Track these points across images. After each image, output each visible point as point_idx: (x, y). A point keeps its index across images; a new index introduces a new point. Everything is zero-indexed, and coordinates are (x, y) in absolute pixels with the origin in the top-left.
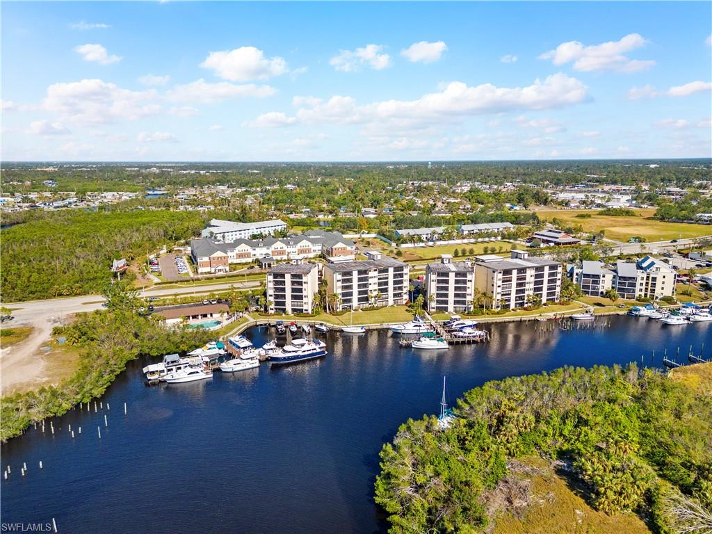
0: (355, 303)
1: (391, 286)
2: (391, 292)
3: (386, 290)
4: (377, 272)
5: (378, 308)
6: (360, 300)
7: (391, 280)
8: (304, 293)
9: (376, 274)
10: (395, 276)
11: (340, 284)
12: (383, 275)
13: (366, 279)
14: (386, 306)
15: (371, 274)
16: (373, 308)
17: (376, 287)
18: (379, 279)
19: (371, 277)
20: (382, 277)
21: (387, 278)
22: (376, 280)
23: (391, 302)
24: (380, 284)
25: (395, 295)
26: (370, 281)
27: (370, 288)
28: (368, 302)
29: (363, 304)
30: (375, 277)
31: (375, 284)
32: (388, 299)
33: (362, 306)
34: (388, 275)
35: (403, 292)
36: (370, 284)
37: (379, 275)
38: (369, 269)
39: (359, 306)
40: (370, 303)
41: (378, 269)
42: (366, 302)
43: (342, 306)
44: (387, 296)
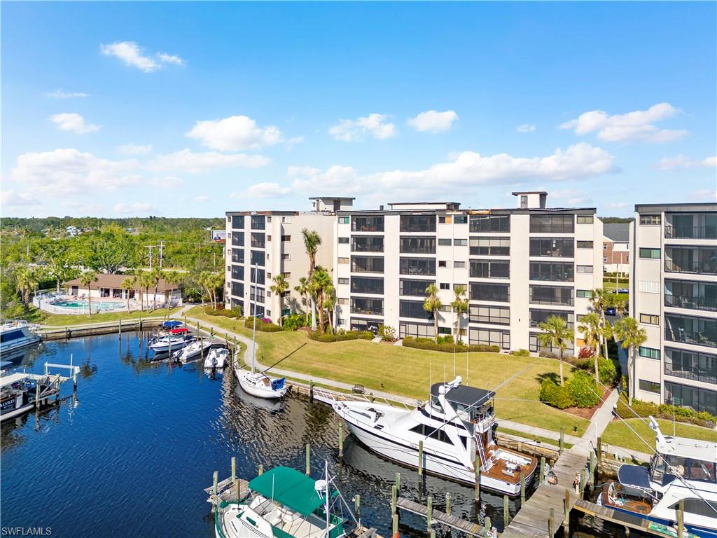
0: (391, 316)
1: (519, 282)
2: (520, 302)
3: (501, 293)
4: (467, 226)
6: (407, 309)
7: (520, 260)
8: (268, 267)
9: (463, 231)
10: (537, 247)
11: (346, 251)
12: (490, 239)
13: (429, 244)
14: (496, 350)
15: (444, 230)
17: (463, 276)
18: (474, 250)
19: (446, 242)
20: (484, 243)
21: (506, 251)
22: (463, 254)
23: (520, 335)
24: (477, 268)
25: (538, 317)
26: (441, 253)
27: (441, 275)
28: (431, 322)
29: (418, 324)
30: (458, 242)
31: (458, 264)
32: (508, 324)
33: (412, 329)
34: (508, 238)
35: (572, 312)
36: (443, 264)
37: (471, 238)
38: (436, 213)
39: (403, 328)
40: (441, 324)
41: (468, 216)
42: (426, 321)
43: (352, 318)
44: (504, 313)
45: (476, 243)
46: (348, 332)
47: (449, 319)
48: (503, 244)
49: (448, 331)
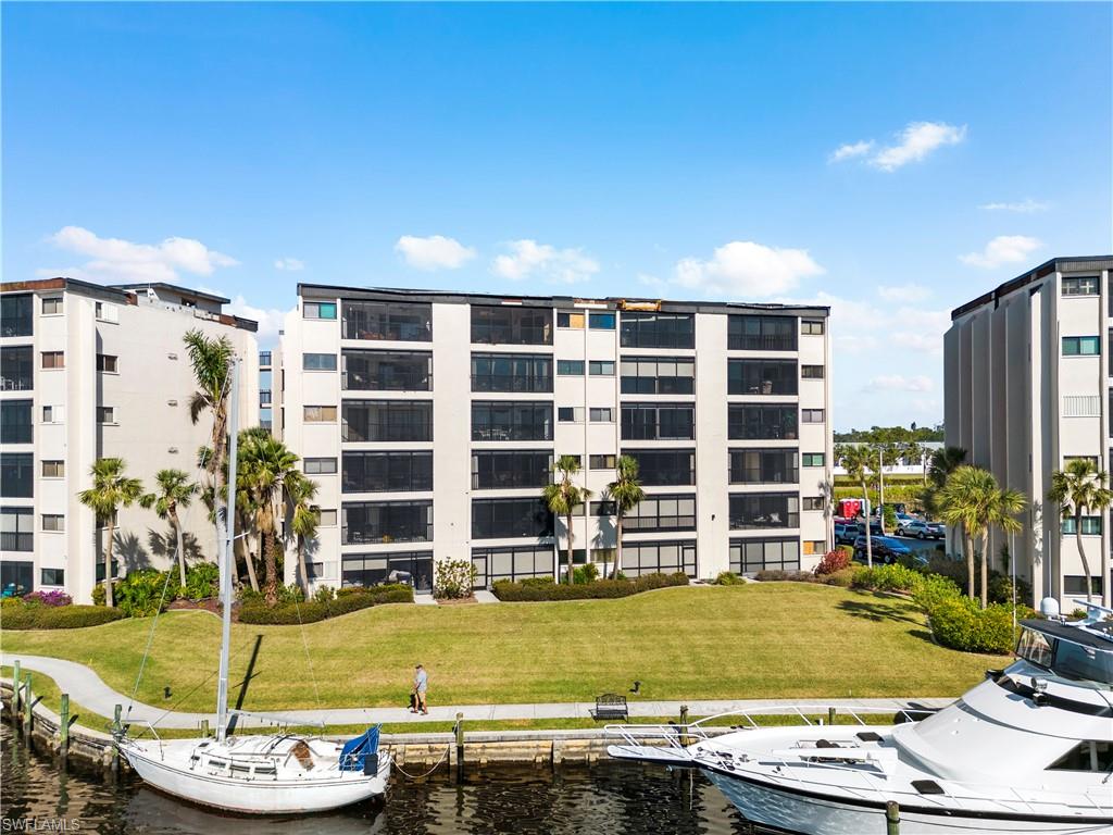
1: (712, 444)
2: (713, 485)
3: (679, 468)
5: (618, 588)
6: (488, 519)
7: (712, 401)
8: (44, 444)
9: (606, 345)
10: (740, 375)
12: (657, 361)
13: (539, 374)
14: (680, 580)
15: (568, 342)
16: (581, 586)
17: (608, 438)
18: (629, 384)
19: (573, 368)
20: (647, 370)
21: (687, 385)
22: (606, 392)
23: (714, 551)
24: (634, 422)
25: (741, 511)
26: (566, 391)
27: (565, 440)
28: (548, 540)
29: (513, 550)
30: (598, 366)
31: (597, 414)
32: (693, 529)
33: (501, 564)
34: (691, 360)
35: (795, 494)
36: (567, 414)
37: (625, 359)
38: (554, 303)
39: (480, 564)
40: (563, 544)
41: (618, 313)
42: (534, 541)
43: (346, 557)
44: (685, 507)
45: (631, 370)
46: (339, 593)
47: (583, 531)
48: (684, 370)
49: (579, 556)
